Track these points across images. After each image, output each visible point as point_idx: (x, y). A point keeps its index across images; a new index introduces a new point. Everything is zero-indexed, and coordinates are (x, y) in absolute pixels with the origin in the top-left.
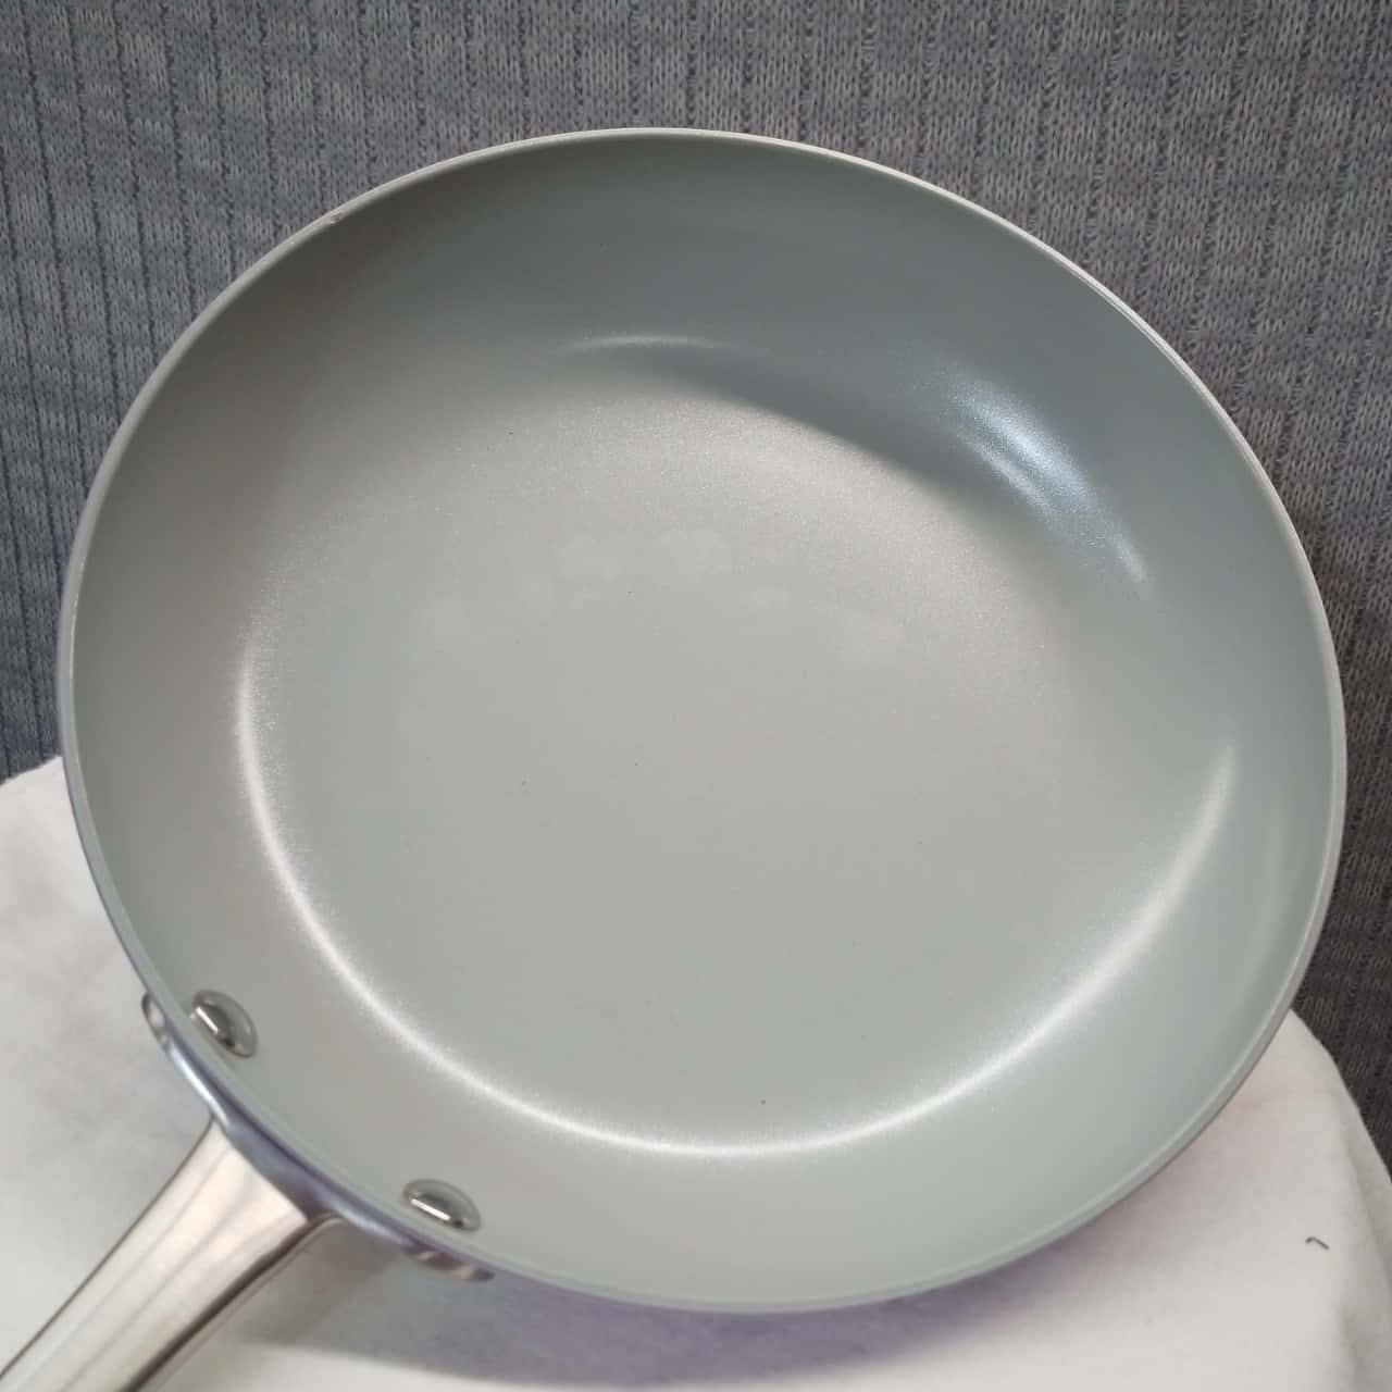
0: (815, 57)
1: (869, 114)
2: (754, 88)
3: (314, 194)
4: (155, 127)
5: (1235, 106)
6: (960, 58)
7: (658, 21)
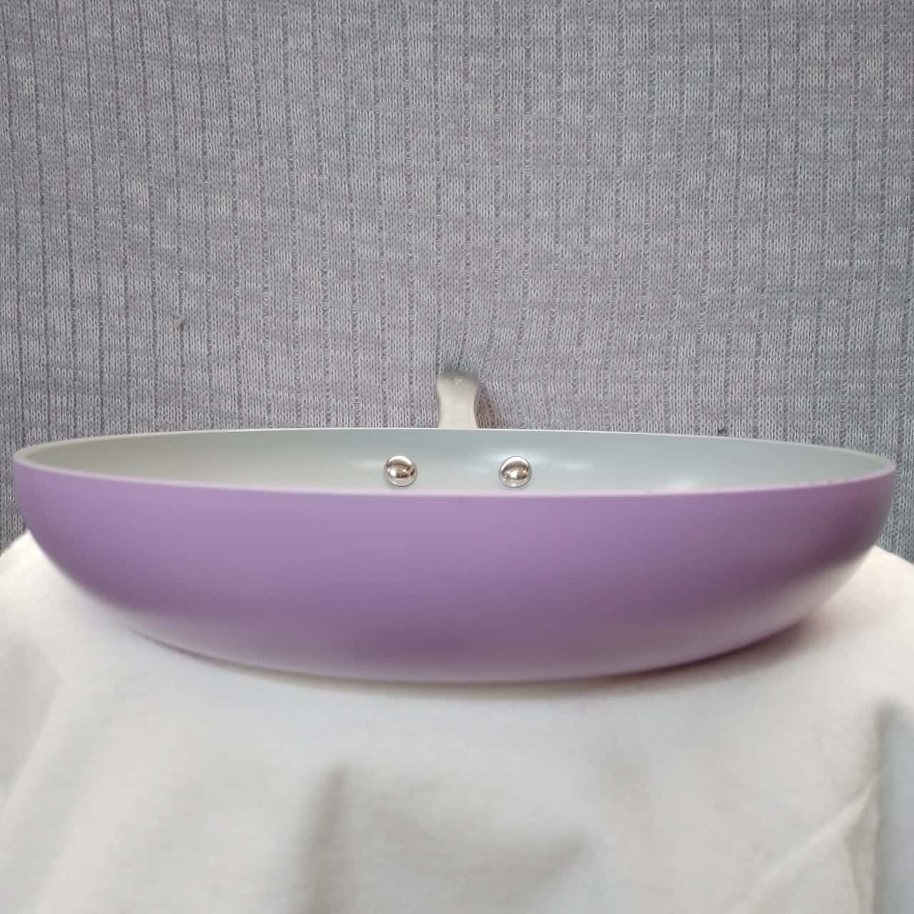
0: (501, 174)
1: (530, 201)
2: (472, 192)
3: (231, 259)
5: (709, 185)
6: (574, 170)
7: (420, 162)
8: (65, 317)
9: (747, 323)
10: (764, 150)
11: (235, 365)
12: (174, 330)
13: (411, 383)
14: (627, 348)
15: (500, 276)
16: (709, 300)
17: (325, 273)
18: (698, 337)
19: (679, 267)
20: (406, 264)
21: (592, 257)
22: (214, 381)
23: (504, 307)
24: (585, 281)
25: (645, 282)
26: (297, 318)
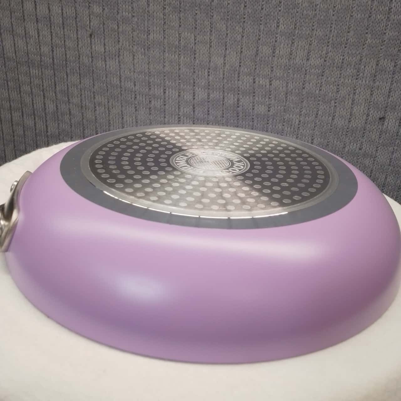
8: (34, 27)
11: (118, 59)
12: (87, 38)
13: (209, 75)
14: (335, 64)
15: (263, 14)
16: (387, 39)
17: (165, 8)
18: (378, 61)
19: (372, 17)
20: (210, 5)
21: (320, 6)
22: (108, 66)
23: (265, 33)
24: (314, 21)
25: (350, 25)
26: (149, 34)
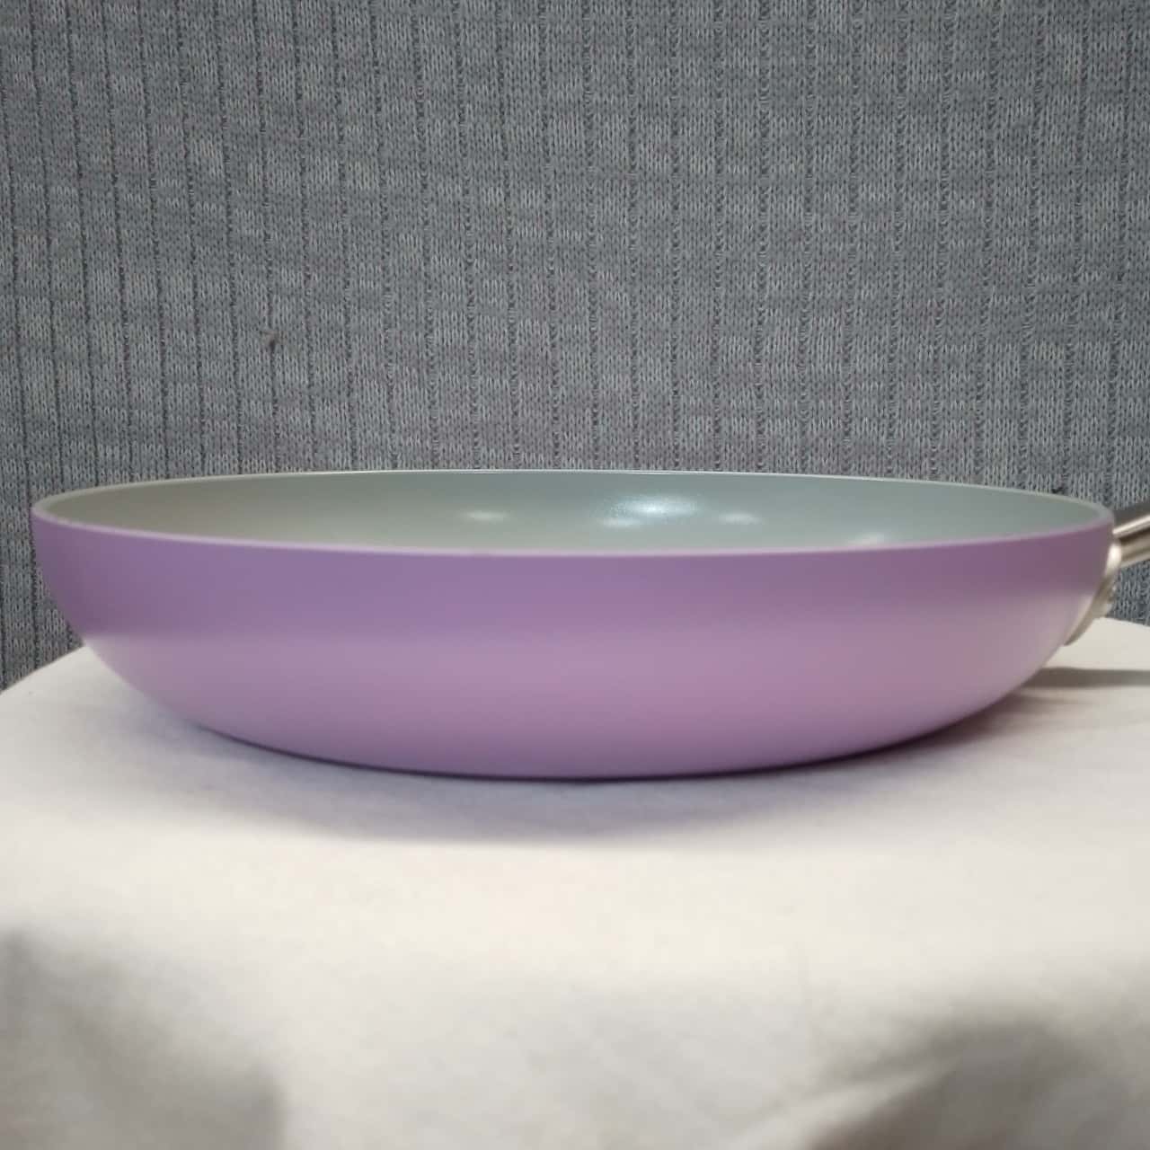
0: (725, 111)
1: (768, 149)
2: (681, 138)
3: (338, 248)
4: (212, 208)
5: (1039, 119)
6: (833, 102)
7: (605, 96)
8: (115, 335)
9: (1097, 327)
10: (1123, 63)
11: (346, 399)
12: (262, 352)
13: (595, 423)
14: (918, 365)
15: (723, 260)
16: (1039, 293)
17: (470, 264)
18: (1024, 349)
19: (993, 245)
20: (585, 248)
21: (862, 231)
22: (318, 423)
23: (730, 306)
24: (851, 266)
25: (941, 267)
26: (431, 331)
